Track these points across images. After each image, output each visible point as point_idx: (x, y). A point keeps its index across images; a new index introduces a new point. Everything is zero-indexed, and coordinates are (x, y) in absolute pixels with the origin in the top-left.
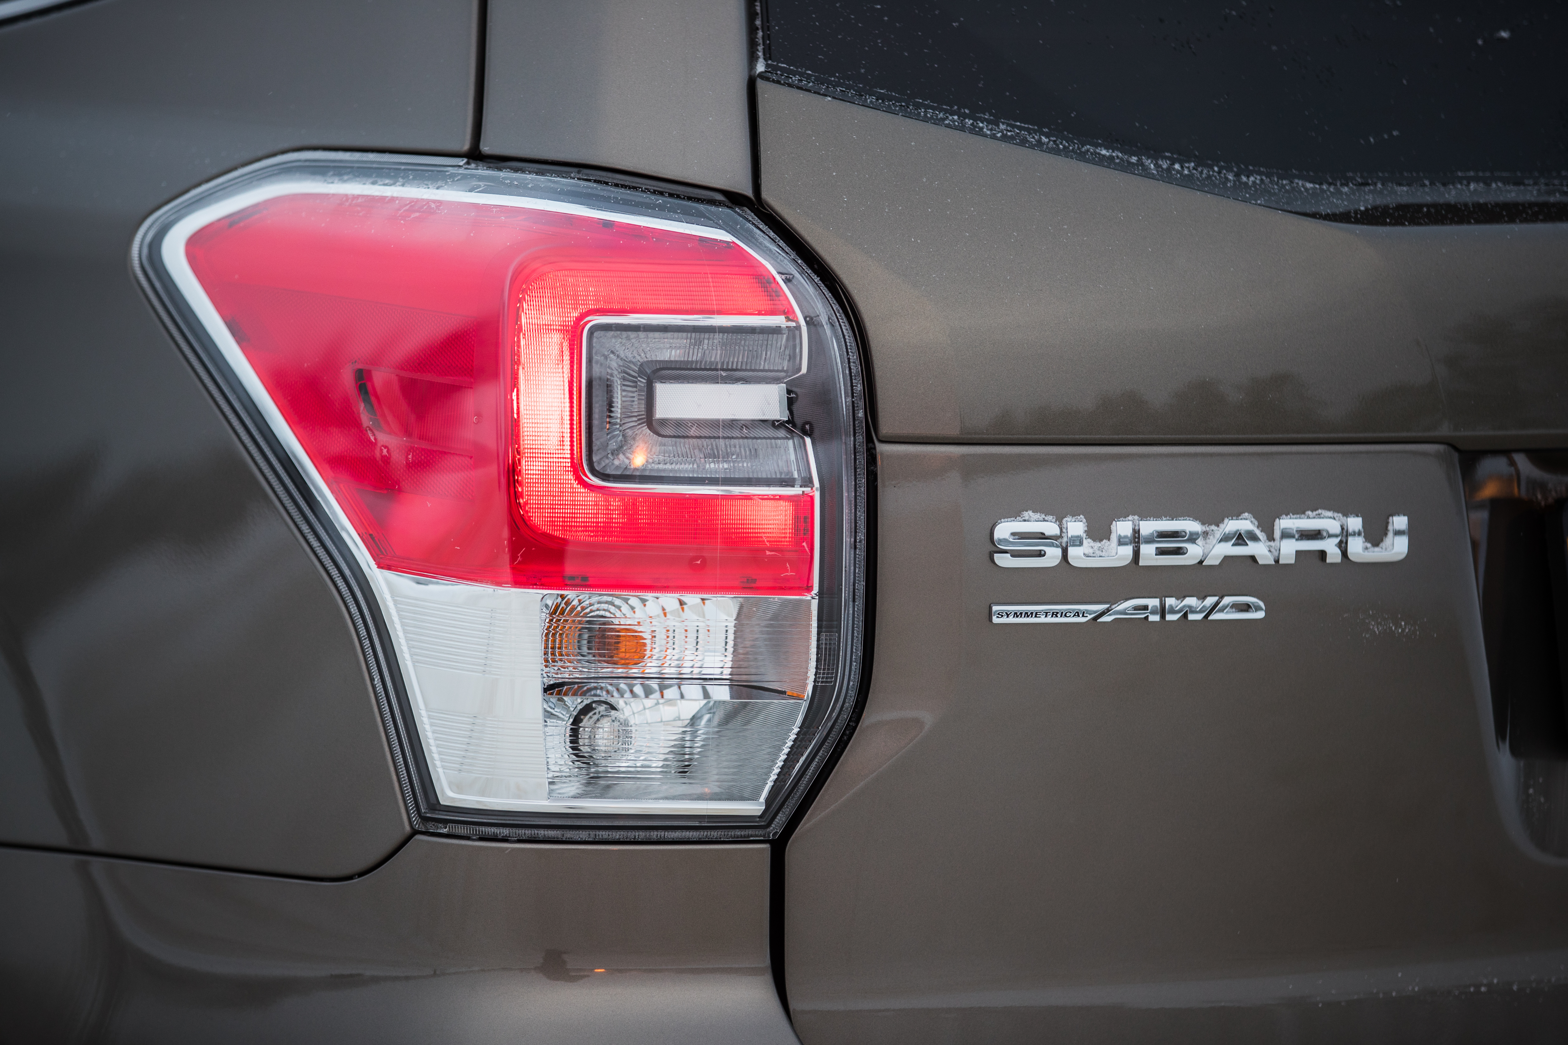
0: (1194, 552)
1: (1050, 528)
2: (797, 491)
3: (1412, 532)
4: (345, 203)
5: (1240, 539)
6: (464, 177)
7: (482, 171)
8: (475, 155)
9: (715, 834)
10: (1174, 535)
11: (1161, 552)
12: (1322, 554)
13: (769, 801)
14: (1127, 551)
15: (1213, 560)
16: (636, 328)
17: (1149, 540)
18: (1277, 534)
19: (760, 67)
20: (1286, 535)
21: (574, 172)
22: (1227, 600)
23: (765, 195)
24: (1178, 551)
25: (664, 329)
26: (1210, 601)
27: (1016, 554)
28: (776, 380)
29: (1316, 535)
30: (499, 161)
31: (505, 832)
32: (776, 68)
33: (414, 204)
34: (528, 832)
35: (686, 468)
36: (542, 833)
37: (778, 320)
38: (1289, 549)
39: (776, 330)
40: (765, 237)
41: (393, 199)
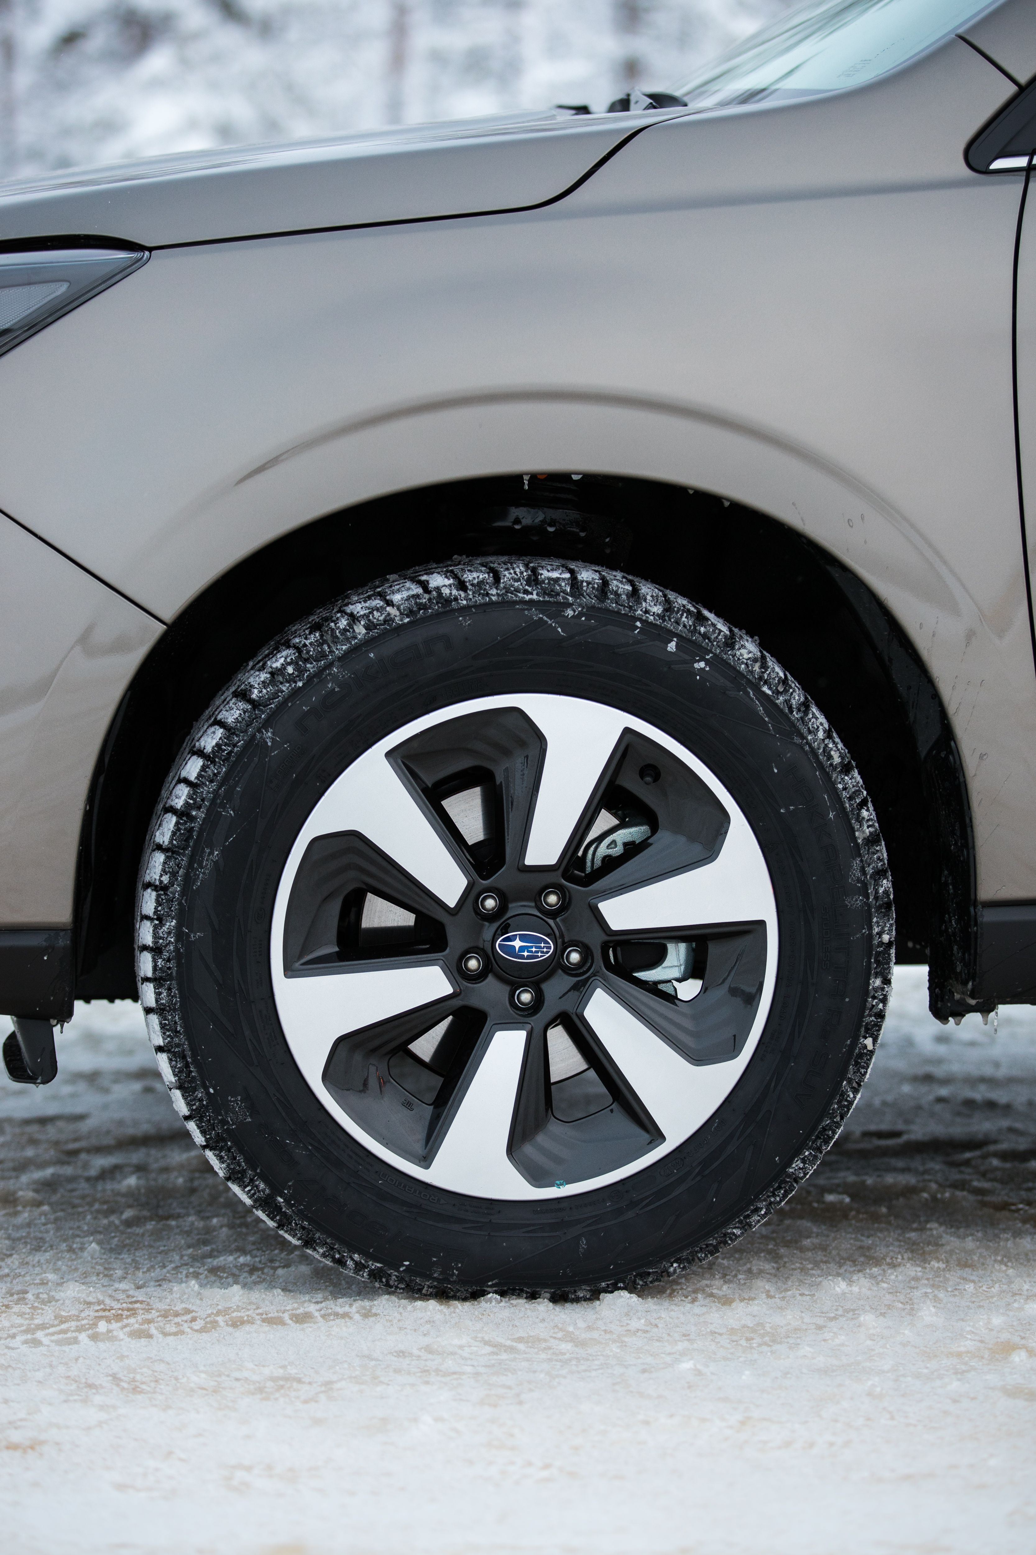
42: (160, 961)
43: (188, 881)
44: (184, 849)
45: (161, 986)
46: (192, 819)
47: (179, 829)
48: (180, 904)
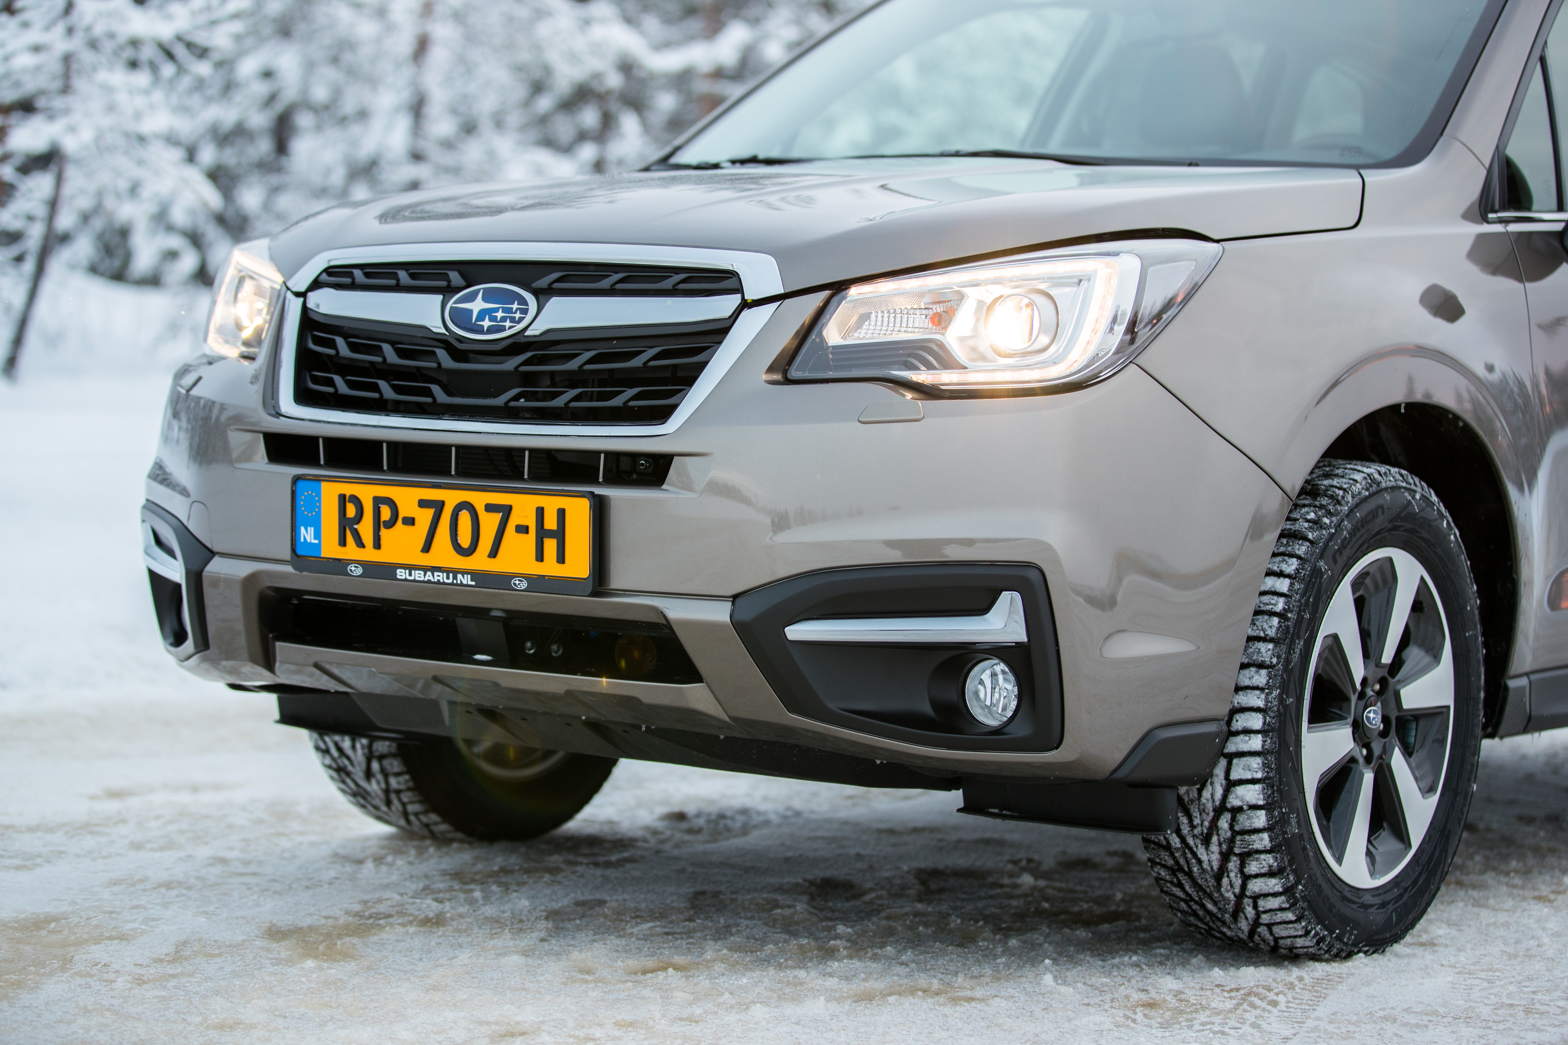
42: (1268, 718)
43: (1288, 661)
44: (1284, 640)
45: (1267, 736)
46: (1287, 619)
47: (1281, 626)
48: (1283, 678)
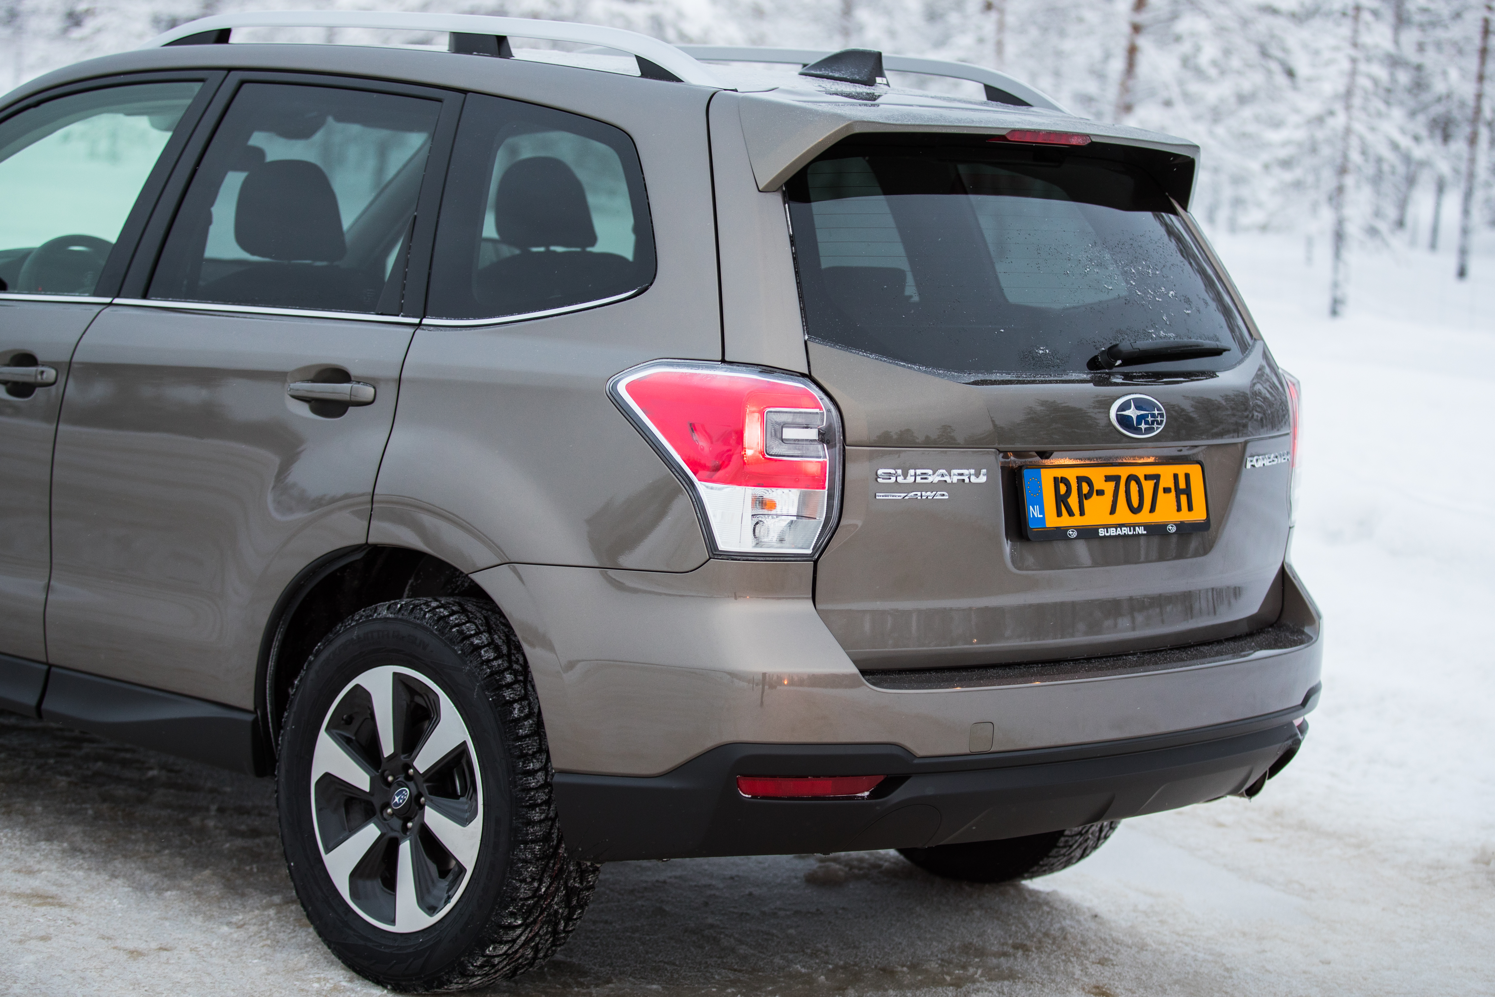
0: (930, 479)
1: (892, 471)
2: (821, 460)
3: (987, 474)
4: (683, 376)
5: (943, 476)
6: (722, 368)
7: (727, 366)
8: (723, 361)
9: (799, 559)
10: (925, 474)
11: (922, 479)
12: (963, 480)
13: (813, 549)
14: (913, 479)
15: (936, 481)
16: (779, 412)
17: (919, 475)
18: (952, 474)
19: (806, 337)
20: (954, 475)
21: (756, 367)
22: (939, 493)
23: (812, 374)
24: (926, 478)
25: (786, 412)
26: (934, 493)
27: (883, 479)
28: (816, 428)
29: (962, 474)
30: (731, 363)
31: (739, 558)
32: (811, 338)
33: (707, 376)
34: (746, 558)
35: (791, 453)
36: (750, 558)
37: (817, 410)
38: (955, 479)
39: (817, 413)
40: (814, 387)
41: (699, 374)
